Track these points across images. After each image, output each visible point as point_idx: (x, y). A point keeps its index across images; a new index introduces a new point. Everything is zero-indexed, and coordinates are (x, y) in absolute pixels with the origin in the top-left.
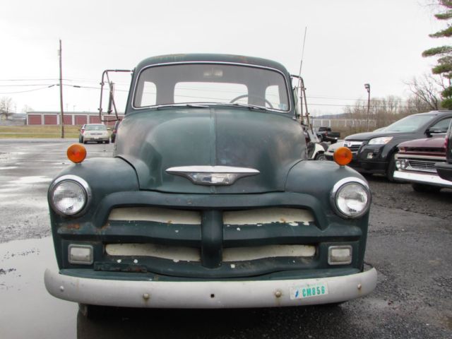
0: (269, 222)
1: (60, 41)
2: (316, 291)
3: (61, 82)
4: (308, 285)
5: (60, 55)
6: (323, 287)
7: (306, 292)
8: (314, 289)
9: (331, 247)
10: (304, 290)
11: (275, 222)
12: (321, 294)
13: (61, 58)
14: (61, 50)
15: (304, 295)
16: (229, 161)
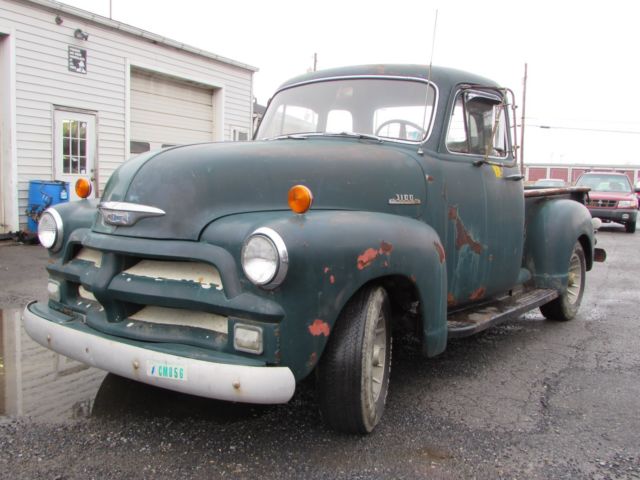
0: (180, 279)
1: (526, 65)
2: (173, 373)
3: (523, 122)
4: (166, 363)
5: (525, 84)
6: (181, 370)
7: (162, 371)
8: (171, 369)
9: (238, 324)
10: (160, 368)
11: (188, 279)
12: (178, 378)
13: (525, 88)
14: (525, 78)
15: (160, 374)
16: (136, 198)
